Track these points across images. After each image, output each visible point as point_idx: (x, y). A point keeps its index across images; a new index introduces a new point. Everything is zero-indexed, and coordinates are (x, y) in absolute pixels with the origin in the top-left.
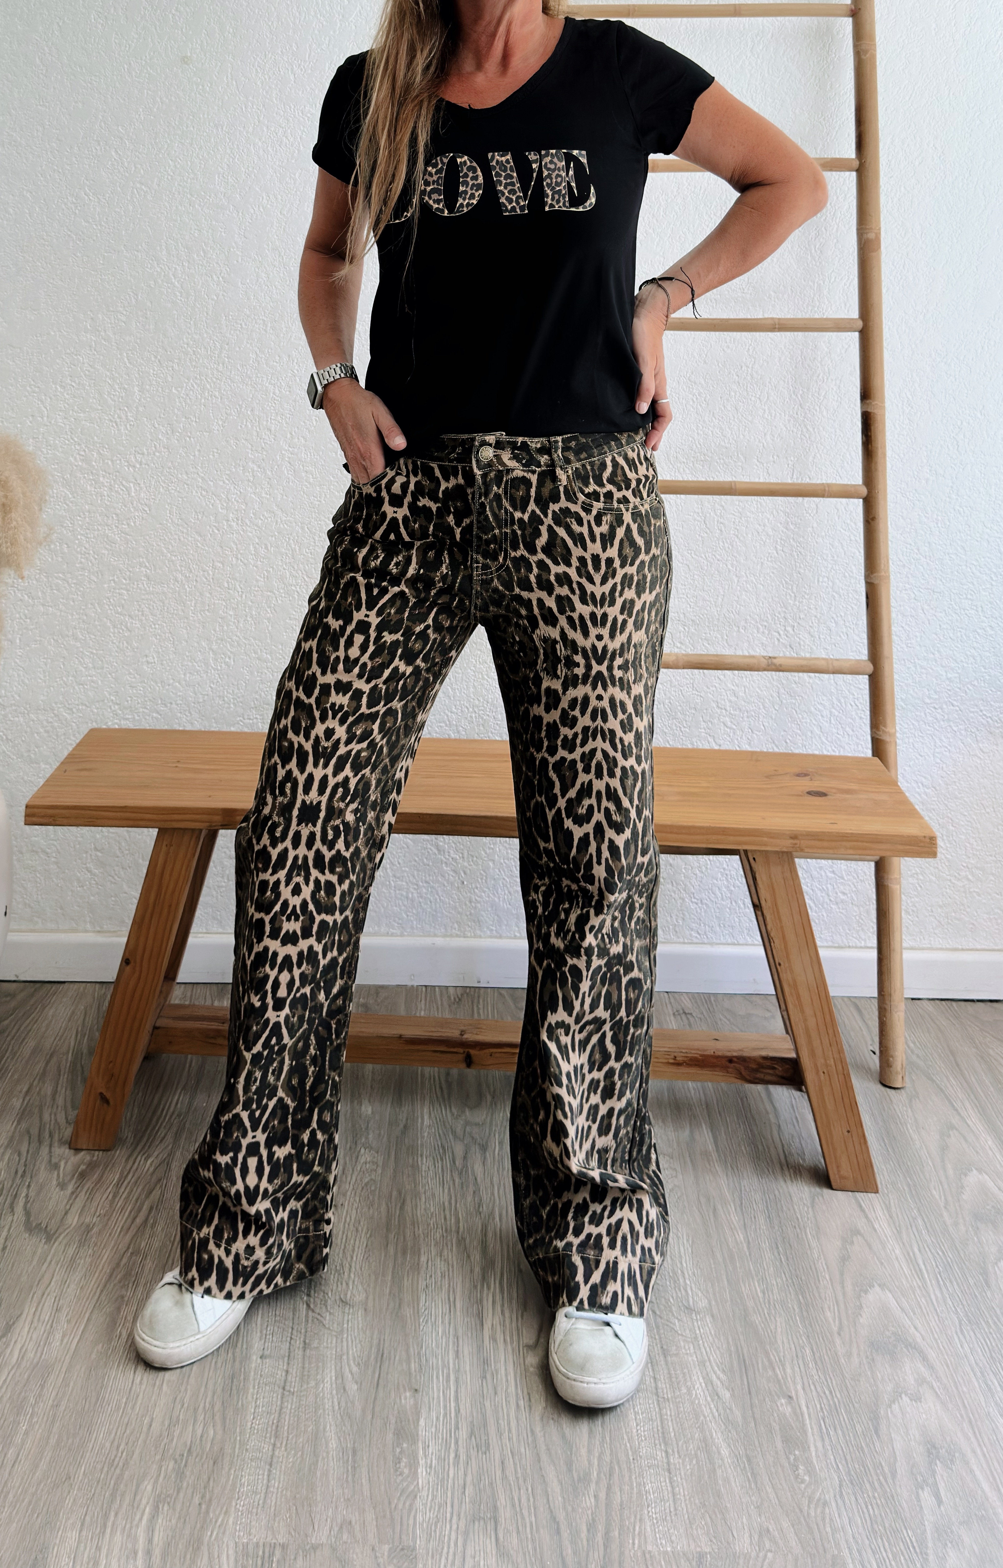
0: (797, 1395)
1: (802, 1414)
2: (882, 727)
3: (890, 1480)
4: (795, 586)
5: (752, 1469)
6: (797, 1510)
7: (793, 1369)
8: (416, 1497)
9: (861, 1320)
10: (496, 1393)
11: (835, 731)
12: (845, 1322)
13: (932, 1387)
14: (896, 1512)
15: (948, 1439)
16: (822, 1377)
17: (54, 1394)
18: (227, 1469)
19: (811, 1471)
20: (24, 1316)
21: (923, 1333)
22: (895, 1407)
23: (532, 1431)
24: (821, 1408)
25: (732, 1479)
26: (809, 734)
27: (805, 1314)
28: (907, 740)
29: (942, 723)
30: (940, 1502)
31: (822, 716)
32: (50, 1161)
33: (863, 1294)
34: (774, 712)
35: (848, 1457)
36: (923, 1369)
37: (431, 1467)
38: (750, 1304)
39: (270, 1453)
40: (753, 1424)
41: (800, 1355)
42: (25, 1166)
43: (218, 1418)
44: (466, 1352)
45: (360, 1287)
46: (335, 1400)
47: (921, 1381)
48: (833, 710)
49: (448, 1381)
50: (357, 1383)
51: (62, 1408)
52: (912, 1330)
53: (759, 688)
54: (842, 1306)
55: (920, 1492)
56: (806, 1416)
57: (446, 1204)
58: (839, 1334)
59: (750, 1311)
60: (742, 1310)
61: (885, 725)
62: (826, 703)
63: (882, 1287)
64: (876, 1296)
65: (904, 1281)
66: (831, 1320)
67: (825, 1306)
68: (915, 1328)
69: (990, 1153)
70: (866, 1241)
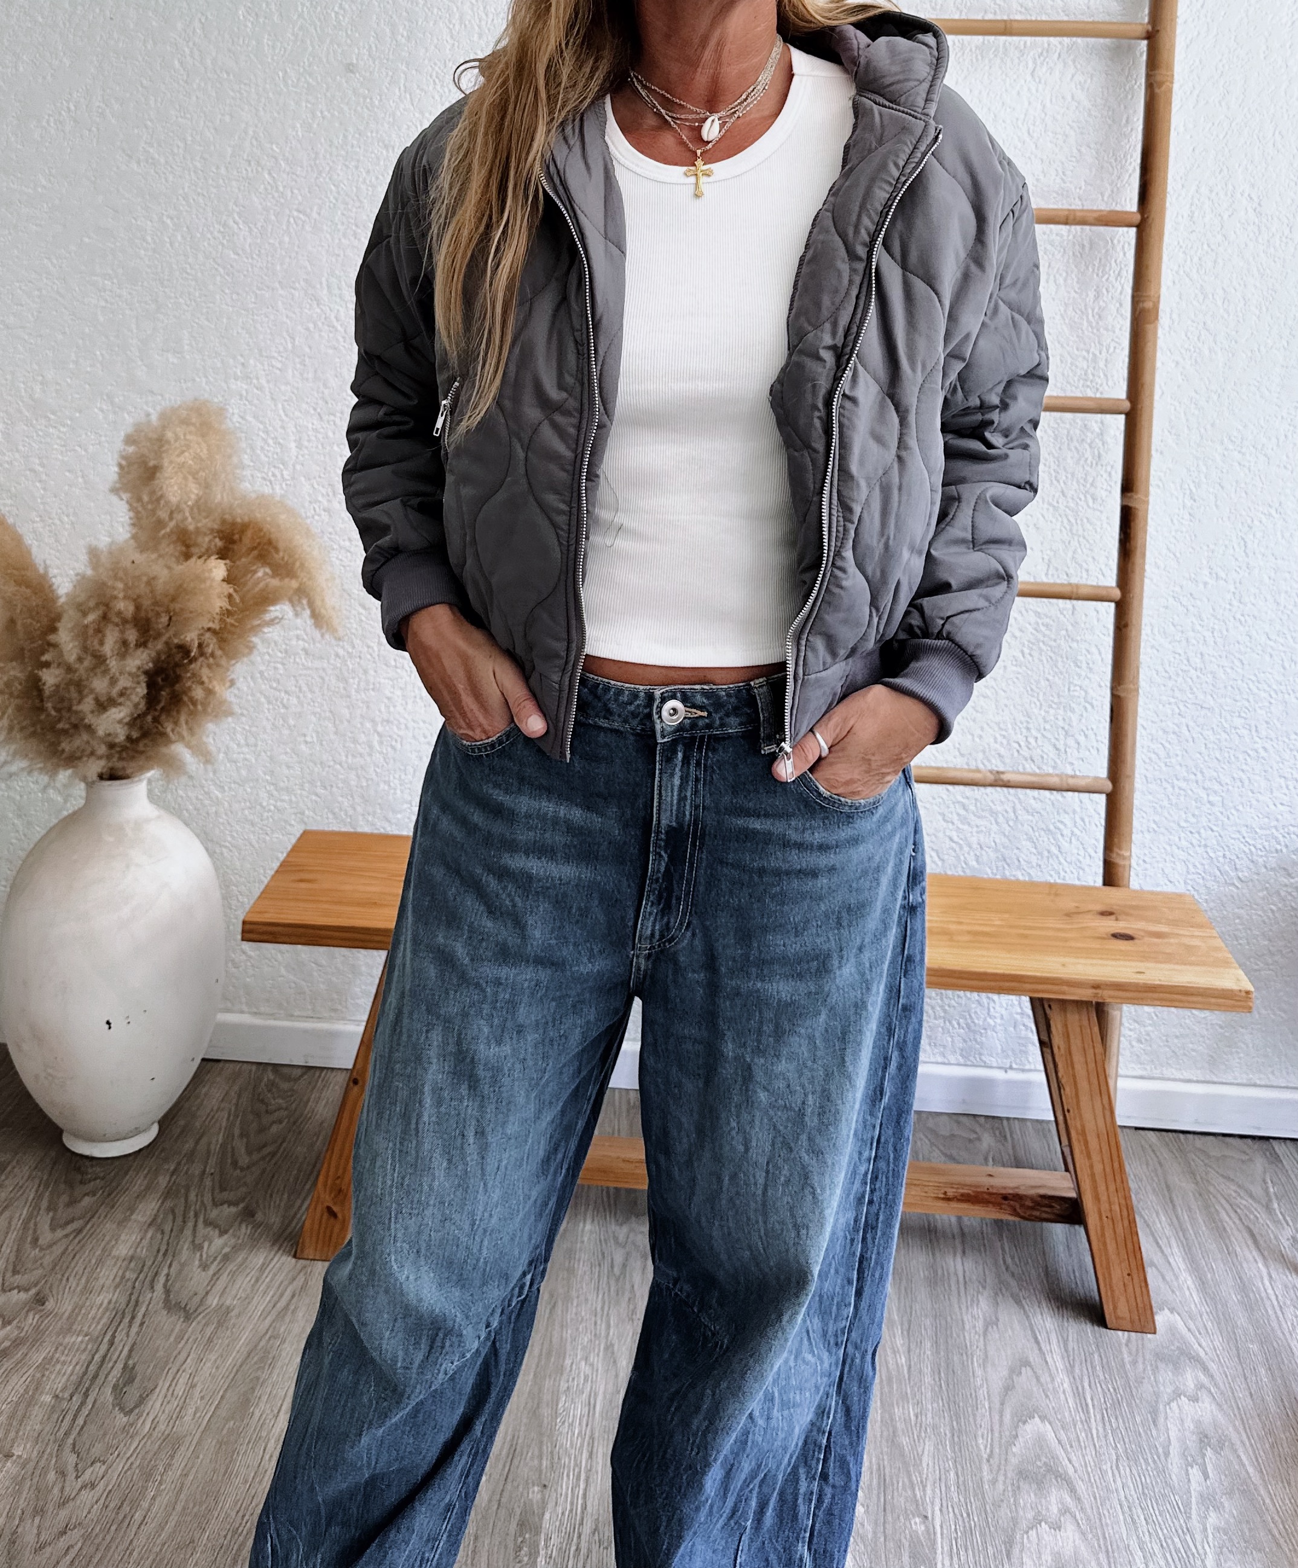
0: (933, 1515)
1: (935, 1533)
2: (1116, 850)
4: (1041, 694)
7: (933, 1490)
9: (1014, 1449)
11: (1075, 851)
12: (997, 1450)
13: (1075, 1518)
16: (962, 1499)
17: (183, 1464)
20: (157, 1390)
21: (1076, 1465)
22: (1033, 1533)
24: (956, 1529)
26: (1046, 854)
27: (956, 1439)
28: (1156, 865)
29: (1197, 848)
31: (1062, 835)
32: (193, 1241)
33: (1020, 1424)
34: (1008, 828)
36: (1068, 1499)
37: (551, 1557)
38: (900, 1426)
40: (882, 1539)
41: (942, 1477)
42: (168, 1244)
47: (1065, 1511)
48: (1075, 830)
49: (578, 1479)
51: (191, 1478)
52: (1065, 1462)
53: (993, 802)
54: (997, 1435)
56: (939, 1535)
57: (599, 1309)
58: (987, 1461)
59: (900, 1433)
60: (891, 1430)
61: (1120, 848)
62: (1069, 823)
63: (1043, 1418)
64: (1034, 1427)
65: (1067, 1414)
66: (982, 1447)
67: (980, 1433)
68: (1070, 1461)
69: (1187, 1293)
70: (1033, 1371)
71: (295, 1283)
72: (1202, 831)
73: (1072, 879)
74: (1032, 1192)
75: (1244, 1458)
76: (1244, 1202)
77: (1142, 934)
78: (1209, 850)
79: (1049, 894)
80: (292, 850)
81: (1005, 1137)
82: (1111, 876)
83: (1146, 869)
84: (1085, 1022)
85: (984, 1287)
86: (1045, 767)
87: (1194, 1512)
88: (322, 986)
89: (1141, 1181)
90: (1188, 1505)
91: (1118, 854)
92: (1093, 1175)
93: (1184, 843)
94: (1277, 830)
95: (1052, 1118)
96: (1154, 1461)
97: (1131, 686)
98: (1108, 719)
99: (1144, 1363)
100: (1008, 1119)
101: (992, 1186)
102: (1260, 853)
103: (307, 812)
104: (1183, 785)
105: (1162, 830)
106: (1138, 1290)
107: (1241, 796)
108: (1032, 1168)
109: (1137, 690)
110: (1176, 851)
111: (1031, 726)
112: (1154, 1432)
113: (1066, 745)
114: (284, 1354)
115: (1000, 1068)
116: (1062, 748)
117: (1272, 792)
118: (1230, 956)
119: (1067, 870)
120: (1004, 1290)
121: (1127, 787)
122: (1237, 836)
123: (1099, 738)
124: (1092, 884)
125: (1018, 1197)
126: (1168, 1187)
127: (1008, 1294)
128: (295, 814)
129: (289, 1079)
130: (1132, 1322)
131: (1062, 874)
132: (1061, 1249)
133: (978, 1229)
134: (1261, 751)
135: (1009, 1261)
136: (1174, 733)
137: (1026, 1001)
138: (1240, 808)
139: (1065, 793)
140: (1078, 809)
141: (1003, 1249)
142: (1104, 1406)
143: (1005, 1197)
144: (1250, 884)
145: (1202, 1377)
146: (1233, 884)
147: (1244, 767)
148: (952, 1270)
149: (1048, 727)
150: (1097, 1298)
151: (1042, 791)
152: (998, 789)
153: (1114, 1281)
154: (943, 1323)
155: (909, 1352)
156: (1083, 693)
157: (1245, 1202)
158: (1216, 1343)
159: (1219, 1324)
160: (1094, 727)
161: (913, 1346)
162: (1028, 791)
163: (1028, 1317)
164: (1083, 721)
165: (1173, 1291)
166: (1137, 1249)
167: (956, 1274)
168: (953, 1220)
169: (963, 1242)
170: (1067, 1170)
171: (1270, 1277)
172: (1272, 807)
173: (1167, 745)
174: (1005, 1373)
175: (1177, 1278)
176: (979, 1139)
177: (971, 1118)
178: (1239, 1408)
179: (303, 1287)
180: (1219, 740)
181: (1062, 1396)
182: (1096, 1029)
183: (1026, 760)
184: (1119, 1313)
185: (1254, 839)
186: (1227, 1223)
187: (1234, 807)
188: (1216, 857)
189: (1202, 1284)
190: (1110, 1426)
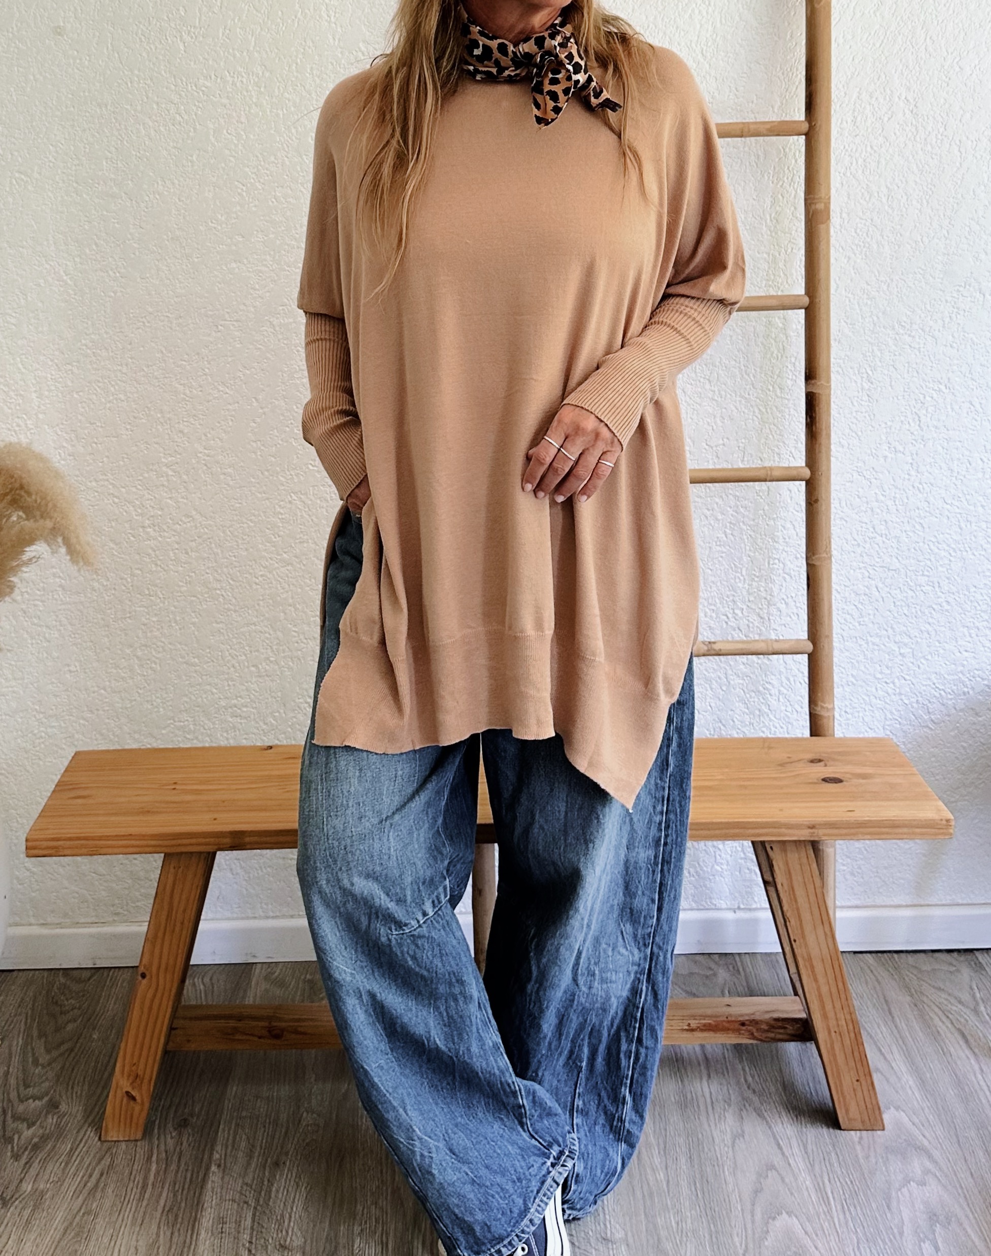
2: (820, 703)
4: (745, 570)
9: (766, 1243)
11: (783, 708)
12: (752, 1245)
26: (758, 713)
27: (714, 1240)
28: (856, 715)
29: (893, 697)
31: (770, 695)
34: (722, 693)
38: (663, 1233)
45: (299, 1234)
48: (782, 689)
52: (813, 1249)
53: (706, 670)
54: (750, 1232)
59: (664, 1240)
60: (656, 1238)
61: (823, 701)
62: (775, 682)
63: (790, 1214)
64: (783, 1222)
65: (811, 1208)
66: (738, 1244)
67: (735, 1232)
68: (815, 1247)
69: (910, 1092)
70: (779, 1174)
71: (103, 1162)
72: (896, 681)
73: (781, 733)
74: (767, 1016)
75: (969, 1230)
76: (954, 1008)
77: (848, 776)
78: (903, 697)
79: (763, 748)
80: (66, 771)
81: (738, 970)
82: (816, 727)
83: (848, 719)
84: (805, 860)
85: (729, 1105)
86: (751, 635)
88: (103, 893)
89: (862, 998)
91: (822, 707)
92: (820, 995)
93: (881, 693)
94: (964, 675)
95: (780, 951)
96: (891, 1240)
97: (824, 555)
98: (805, 587)
99: (876, 1156)
100: (739, 954)
101: (731, 1015)
102: (950, 696)
103: (76, 736)
104: (877, 640)
105: (860, 683)
106: (866, 1092)
107: (929, 646)
108: (765, 996)
109: (830, 558)
110: (874, 700)
111: (737, 599)
112: (889, 1215)
113: (768, 613)
114: (98, 1227)
115: (730, 909)
116: (765, 616)
117: (957, 642)
118: (930, 789)
119: (778, 726)
120: (747, 1105)
121: (826, 646)
122: (929, 682)
123: (798, 605)
124: (800, 736)
125: (754, 1022)
126: (886, 1001)
127: (750, 1109)
128: (65, 738)
129: (79, 981)
130: (863, 1122)
131: (773, 729)
132: (795, 1064)
133: (720, 1053)
134: (944, 604)
135: (750, 1079)
136: (865, 594)
137: (748, 844)
138: (929, 657)
139: (770, 657)
140: (783, 670)
141: (744, 1070)
142: (844, 1197)
143: (743, 1024)
144: (942, 724)
145: (928, 1163)
146: (927, 726)
147: (930, 620)
148: (700, 1093)
149: (752, 599)
150: (831, 1105)
151: (750, 657)
152: (710, 658)
153: (845, 1088)
154: (695, 1139)
155: (666, 1168)
156: (781, 565)
157: (956, 1008)
158: (938, 1133)
159: (939, 1115)
160: (794, 595)
161: (670, 1163)
162: (737, 657)
163: (770, 1127)
164: (783, 590)
165: (897, 1091)
166: (863, 1059)
167: (704, 1096)
168: (698, 1049)
169: (708, 1067)
170: (796, 994)
171: (982, 1070)
172: (959, 654)
173: (860, 606)
174: (754, 1177)
175: (899, 1079)
176: (715, 975)
177: (707, 956)
178: (961, 1187)
179: (111, 1166)
180: (906, 597)
181: (806, 1194)
182: (814, 865)
183: (734, 630)
184: (851, 1115)
185: (944, 684)
186: (942, 1028)
187: (924, 657)
188: (911, 703)
189: (922, 1083)
190: (851, 1213)
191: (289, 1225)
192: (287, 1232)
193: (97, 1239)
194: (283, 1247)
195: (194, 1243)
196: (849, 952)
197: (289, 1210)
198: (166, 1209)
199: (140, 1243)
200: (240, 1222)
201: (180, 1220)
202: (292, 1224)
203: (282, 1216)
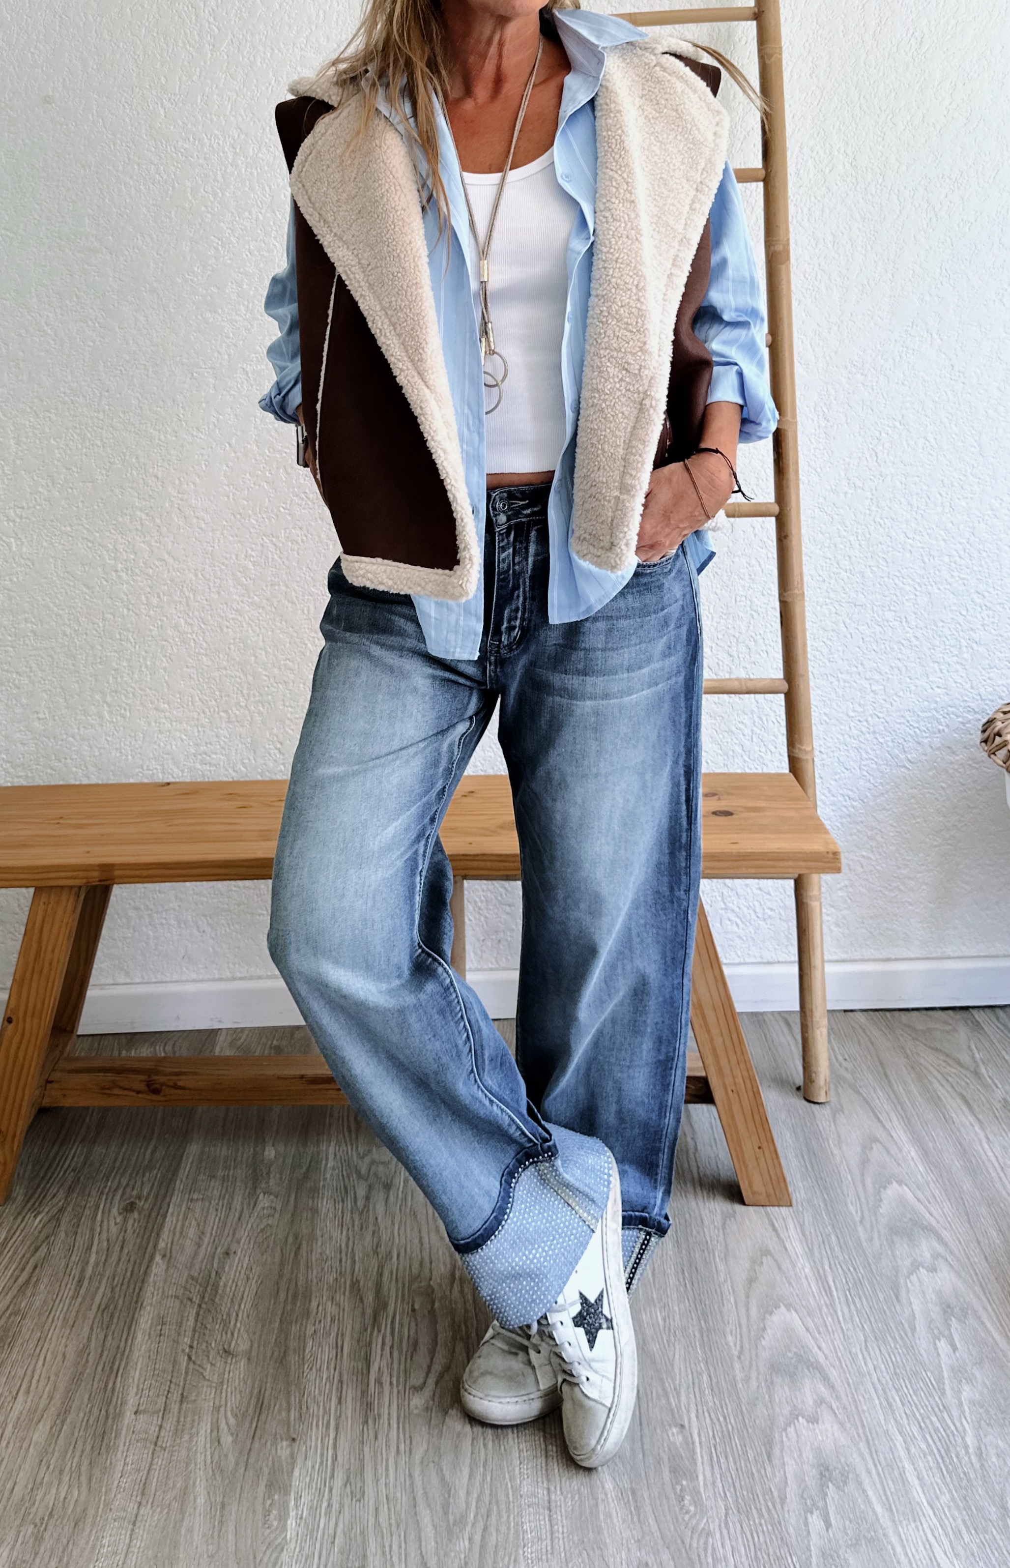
0: (689, 1423)
1: (693, 1443)
2: (798, 743)
3: (778, 1506)
5: (636, 1501)
6: (679, 1541)
7: (688, 1397)
8: (282, 1550)
9: (764, 1343)
10: (376, 1438)
12: (747, 1346)
13: (831, 1408)
14: (782, 1539)
15: (843, 1460)
16: (717, 1402)
18: (88, 1530)
19: (697, 1501)
21: (827, 1352)
22: (791, 1430)
23: (411, 1476)
24: (714, 1436)
25: (614, 1513)
27: (705, 1339)
29: (868, 735)
30: (828, 1525)
33: (767, 1316)
35: (737, 1485)
36: (823, 1389)
37: (301, 1518)
39: (135, 1512)
40: (641, 1456)
41: (696, 1381)
43: (84, 1478)
44: (349, 1399)
45: (246, 1336)
46: (208, 1453)
47: (820, 1402)
49: (328, 1427)
50: (232, 1434)
52: (816, 1350)
54: (745, 1330)
55: (809, 1515)
56: (697, 1444)
57: (344, 1246)
58: (739, 1358)
61: (800, 741)
62: (747, 722)
63: (789, 1307)
64: (780, 1317)
65: (811, 1300)
66: (732, 1344)
67: (728, 1330)
68: (820, 1348)
69: (912, 1164)
70: (775, 1261)
75: (988, 1324)
78: (878, 736)
87: (947, 1388)
89: (855, 1060)
90: (940, 1380)
91: (799, 746)
93: (855, 732)
94: (938, 711)
96: (901, 1338)
97: (797, 592)
99: (880, 1239)
102: (924, 734)
104: (848, 678)
107: (901, 682)
109: (802, 595)
110: (850, 739)
112: (897, 1307)
113: (739, 651)
117: (928, 678)
121: (803, 685)
122: (902, 720)
126: (882, 1063)
134: (914, 640)
138: (901, 694)
139: (743, 696)
140: (756, 709)
142: (846, 1287)
144: (920, 763)
145: (938, 1245)
146: (904, 766)
147: (900, 656)
157: (956, 1070)
158: (946, 1210)
159: (946, 1191)
165: (899, 1164)
171: (989, 1140)
172: (930, 691)
174: (747, 1265)
175: (900, 1150)
178: (976, 1273)
180: (875, 633)
181: (805, 1284)
185: (918, 722)
186: (942, 1092)
187: (896, 694)
188: (886, 742)
189: (926, 1154)
190: (856, 1306)
191: (235, 1325)
192: (232, 1334)
193: (22, 1345)
194: (227, 1352)
195: (128, 1349)
196: (839, 1011)
197: (236, 1307)
198: (102, 1307)
199: (68, 1349)
200: (181, 1323)
201: (115, 1321)
202: (238, 1324)
203: (229, 1315)
